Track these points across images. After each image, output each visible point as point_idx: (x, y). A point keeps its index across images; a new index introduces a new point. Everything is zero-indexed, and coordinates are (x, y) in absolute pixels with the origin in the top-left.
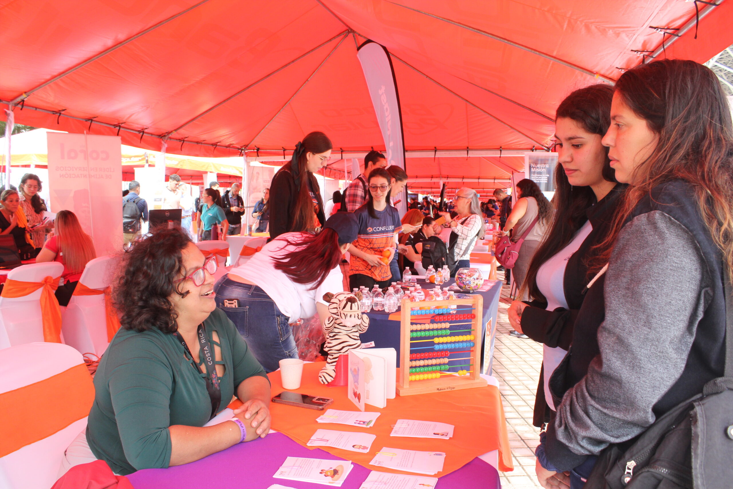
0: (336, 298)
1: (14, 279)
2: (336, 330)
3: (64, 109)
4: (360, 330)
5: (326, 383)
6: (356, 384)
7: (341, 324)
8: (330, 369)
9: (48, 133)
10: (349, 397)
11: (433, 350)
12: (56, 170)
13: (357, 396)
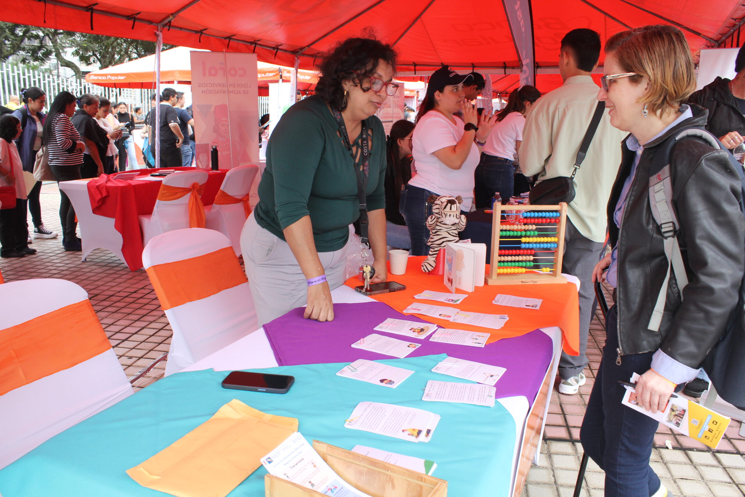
0: (439, 200)
1: (167, 184)
2: (438, 228)
3: (206, 28)
4: (459, 229)
5: (427, 272)
6: (450, 271)
7: (442, 223)
8: (431, 259)
9: (191, 52)
10: (445, 283)
11: (519, 248)
12: (199, 86)
13: (450, 281)
